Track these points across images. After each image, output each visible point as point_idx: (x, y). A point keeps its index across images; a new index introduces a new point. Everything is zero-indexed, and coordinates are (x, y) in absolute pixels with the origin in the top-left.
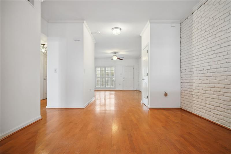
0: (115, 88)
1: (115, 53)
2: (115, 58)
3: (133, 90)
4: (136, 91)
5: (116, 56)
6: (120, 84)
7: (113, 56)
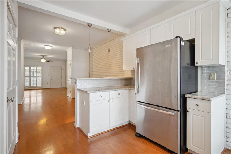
0: (42, 87)
1: (43, 56)
2: (43, 61)
3: (60, 87)
4: (63, 88)
5: (44, 59)
6: (47, 83)
7: (42, 59)
